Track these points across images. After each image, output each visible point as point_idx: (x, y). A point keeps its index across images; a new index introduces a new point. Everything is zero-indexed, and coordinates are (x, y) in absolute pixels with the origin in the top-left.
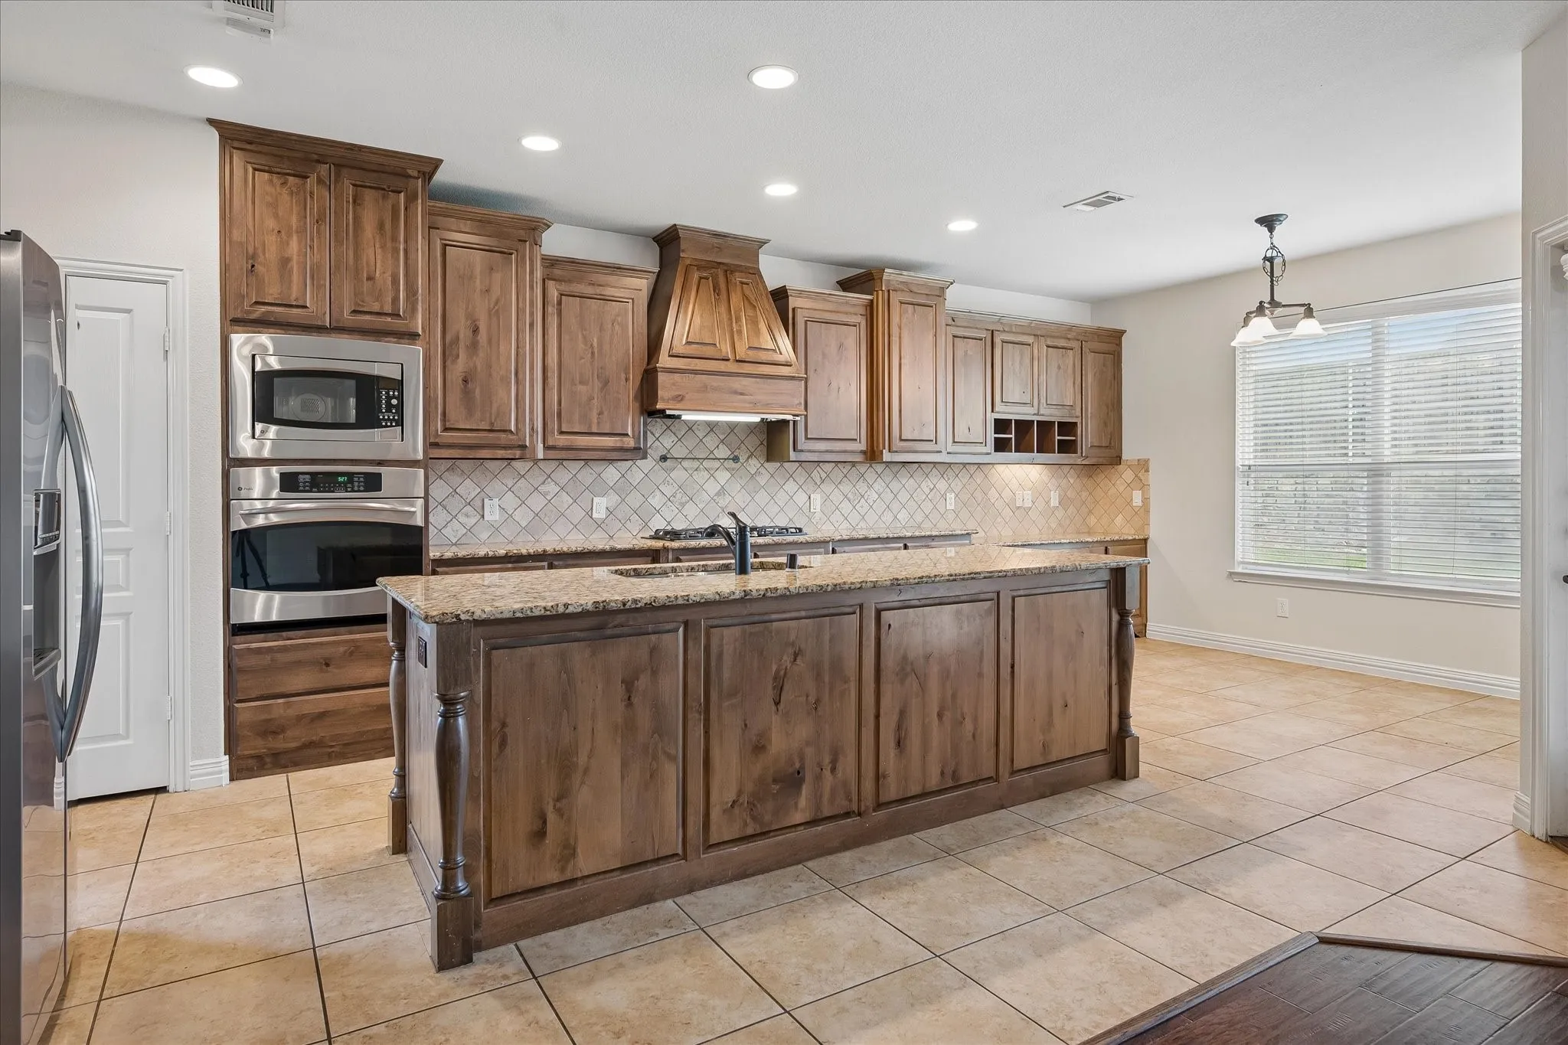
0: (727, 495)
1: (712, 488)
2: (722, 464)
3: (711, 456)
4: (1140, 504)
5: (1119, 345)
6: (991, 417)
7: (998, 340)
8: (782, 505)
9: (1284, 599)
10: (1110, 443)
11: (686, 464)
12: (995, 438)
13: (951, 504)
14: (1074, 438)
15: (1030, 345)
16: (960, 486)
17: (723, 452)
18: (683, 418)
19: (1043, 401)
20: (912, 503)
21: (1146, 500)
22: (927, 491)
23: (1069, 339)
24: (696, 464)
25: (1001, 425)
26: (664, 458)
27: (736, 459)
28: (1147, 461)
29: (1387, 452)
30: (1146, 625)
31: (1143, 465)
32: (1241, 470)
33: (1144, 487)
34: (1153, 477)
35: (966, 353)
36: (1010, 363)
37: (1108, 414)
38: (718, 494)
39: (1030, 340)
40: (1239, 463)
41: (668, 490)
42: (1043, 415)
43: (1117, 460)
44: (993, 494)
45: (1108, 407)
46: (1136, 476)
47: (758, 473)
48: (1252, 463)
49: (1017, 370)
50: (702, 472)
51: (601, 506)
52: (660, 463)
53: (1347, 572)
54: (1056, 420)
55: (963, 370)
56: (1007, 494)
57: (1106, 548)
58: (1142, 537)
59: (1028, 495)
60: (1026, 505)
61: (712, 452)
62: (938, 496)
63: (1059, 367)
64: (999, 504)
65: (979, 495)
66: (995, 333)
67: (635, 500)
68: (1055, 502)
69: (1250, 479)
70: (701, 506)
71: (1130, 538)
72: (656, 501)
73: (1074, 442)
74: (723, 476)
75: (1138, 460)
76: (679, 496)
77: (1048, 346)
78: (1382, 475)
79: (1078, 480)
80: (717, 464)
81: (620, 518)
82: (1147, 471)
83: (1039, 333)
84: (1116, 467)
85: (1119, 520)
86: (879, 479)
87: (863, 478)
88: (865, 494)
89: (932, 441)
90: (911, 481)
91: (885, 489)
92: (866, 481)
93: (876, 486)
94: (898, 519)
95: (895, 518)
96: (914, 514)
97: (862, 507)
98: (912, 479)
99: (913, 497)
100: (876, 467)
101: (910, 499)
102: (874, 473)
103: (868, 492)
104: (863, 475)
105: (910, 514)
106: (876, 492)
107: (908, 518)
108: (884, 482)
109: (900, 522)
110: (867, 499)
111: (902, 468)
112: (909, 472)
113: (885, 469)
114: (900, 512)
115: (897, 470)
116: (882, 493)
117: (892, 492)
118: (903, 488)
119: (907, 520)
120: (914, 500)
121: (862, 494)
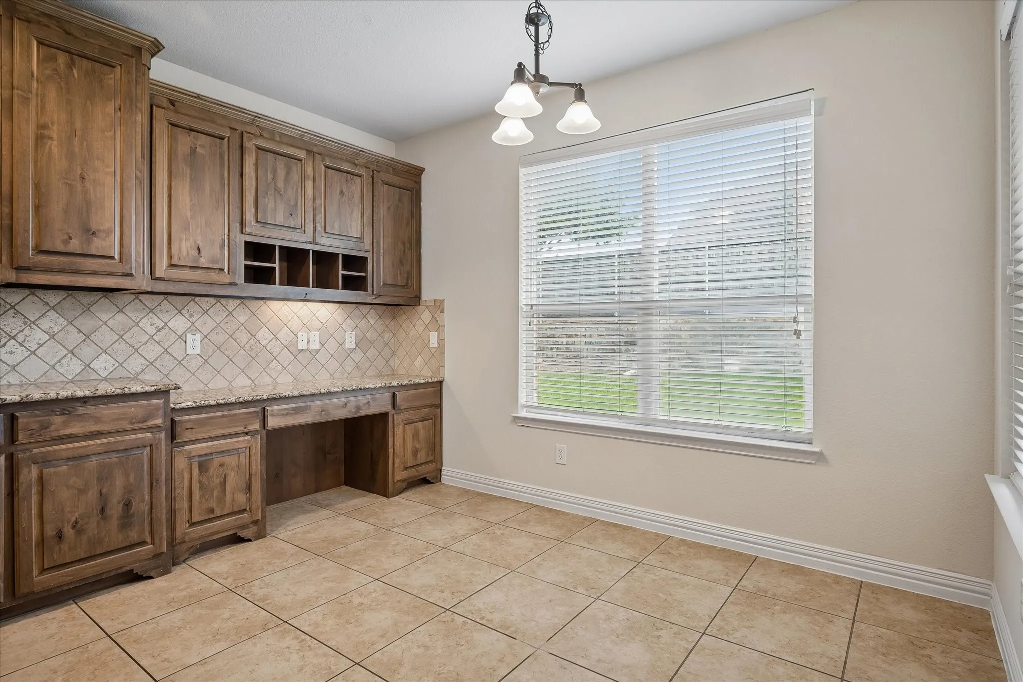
4: (436, 345)
5: (419, 183)
6: (240, 240)
7: (250, 144)
9: (563, 443)
10: (407, 283)
12: (246, 265)
13: (193, 347)
14: (364, 274)
15: (301, 160)
16: (211, 324)
19: (320, 228)
20: (121, 347)
21: (441, 341)
22: (151, 330)
23: (356, 165)
25: (255, 250)
28: (442, 301)
29: (656, 290)
30: (441, 470)
31: (439, 306)
32: (524, 310)
33: (440, 328)
34: (447, 319)
35: (193, 151)
36: (270, 176)
37: (404, 251)
39: (302, 154)
40: (523, 302)
42: (320, 244)
43: (415, 300)
44: (264, 335)
45: (404, 244)
46: (433, 317)
48: (534, 302)
49: (281, 184)
53: (620, 417)
54: (341, 252)
55: (188, 172)
56: (285, 335)
57: (394, 393)
58: (436, 380)
59: (315, 337)
60: (312, 348)
62: (173, 337)
63: (342, 192)
64: (274, 347)
65: (243, 336)
66: (246, 135)
68: (350, 343)
69: (532, 319)
71: (422, 381)
73: (365, 278)
75: (435, 301)
77: (327, 167)
78: (651, 314)
79: (380, 321)
82: (442, 311)
83: (315, 149)
84: (416, 308)
85: (419, 362)
86: (51, 313)
87: (12, 311)
88: (17, 334)
89: (113, 258)
90: (120, 317)
91: (65, 327)
92: (23, 315)
93: (45, 323)
94: (93, 369)
95: (87, 368)
96: (125, 361)
97: (11, 353)
98: (121, 314)
99: (123, 339)
100: (44, 297)
101: (117, 340)
102: (40, 304)
103: (26, 332)
104: (13, 307)
105: (117, 362)
106: (45, 332)
107: (114, 367)
108: (63, 317)
109: (98, 372)
110: (24, 341)
111: (101, 298)
112: (116, 305)
113: (64, 299)
114: (97, 359)
115: (90, 301)
116: (58, 332)
117: (80, 331)
118: (104, 326)
119: (111, 369)
120: (127, 343)
121: (11, 334)
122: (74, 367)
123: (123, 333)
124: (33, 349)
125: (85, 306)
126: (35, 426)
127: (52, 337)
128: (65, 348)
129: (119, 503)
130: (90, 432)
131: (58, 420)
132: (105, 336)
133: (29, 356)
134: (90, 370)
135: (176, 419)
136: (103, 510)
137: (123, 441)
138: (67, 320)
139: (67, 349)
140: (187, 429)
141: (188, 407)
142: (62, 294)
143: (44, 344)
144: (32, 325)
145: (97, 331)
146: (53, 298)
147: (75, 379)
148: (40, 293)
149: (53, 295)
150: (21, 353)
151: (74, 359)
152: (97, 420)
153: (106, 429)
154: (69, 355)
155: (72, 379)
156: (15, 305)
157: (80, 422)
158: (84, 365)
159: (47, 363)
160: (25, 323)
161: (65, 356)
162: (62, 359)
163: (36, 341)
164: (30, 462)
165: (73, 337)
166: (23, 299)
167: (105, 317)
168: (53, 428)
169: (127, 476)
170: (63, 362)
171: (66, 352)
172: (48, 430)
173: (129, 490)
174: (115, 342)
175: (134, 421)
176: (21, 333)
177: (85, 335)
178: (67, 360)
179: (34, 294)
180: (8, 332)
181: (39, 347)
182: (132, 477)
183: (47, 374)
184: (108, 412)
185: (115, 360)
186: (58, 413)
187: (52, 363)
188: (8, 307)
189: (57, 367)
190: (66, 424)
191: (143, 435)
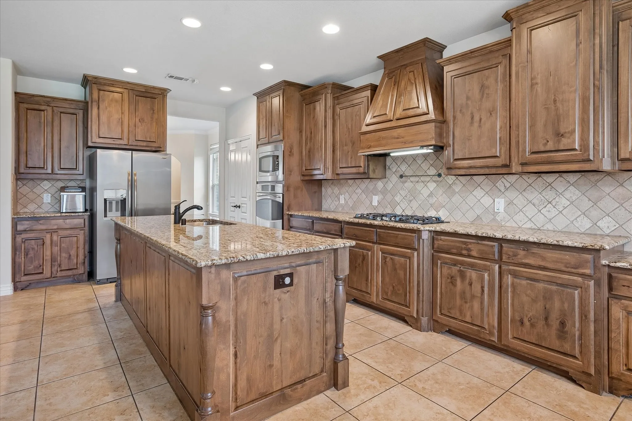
0: (434, 197)
1: (425, 192)
2: (431, 178)
3: (426, 174)
8: (472, 205)
11: (412, 179)
17: (432, 171)
18: (392, 154)
20: (621, 212)
24: (417, 179)
26: (401, 176)
27: (439, 175)
38: (429, 196)
41: (403, 193)
47: (454, 183)
50: (420, 183)
51: (375, 200)
52: (400, 179)
61: (426, 172)
67: (389, 197)
70: (420, 203)
72: (398, 198)
74: (432, 186)
76: (408, 196)
80: (428, 179)
81: (383, 206)
86: (572, 188)
87: (550, 187)
88: (552, 201)
89: (575, 150)
90: (620, 190)
91: (580, 196)
92: (555, 189)
93: (568, 194)
94: (599, 227)
95: (595, 226)
96: (624, 223)
97: (549, 211)
98: (620, 187)
99: (623, 206)
100: (567, 177)
101: (618, 207)
102: (565, 182)
103: (557, 200)
104: (550, 185)
105: (618, 224)
106: (567, 200)
107: (616, 227)
108: (578, 190)
109: (603, 229)
110: (556, 205)
111: (605, 177)
112: (617, 181)
113: (579, 178)
114: (602, 220)
115: (597, 178)
116: (575, 200)
117: (590, 200)
118: (608, 197)
119: (613, 229)
120: (626, 209)
121: (549, 201)
122: (585, 224)
123: (623, 202)
124: (560, 210)
125: (593, 182)
126: (511, 254)
127: (572, 203)
128: (580, 211)
129: (557, 319)
130: (539, 265)
131: (522, 253)
132: (608, 204)
133: (558, 214)
134: (597, 227)
135: (613, 275)
136: (546, 319)
137: (560, 278)
138: (581, 192)
139: (581, 212)
140: (624, 286)
141: (623, 267)
142: (578, 175)
143: (567, 207)
144: (560, 195)
145: (602, 200)
146: (572, 178)
147: (586, 232)
148: (564, 175)
149: (572, 176)
150: (554, 212)
151: (586, 218)
152: (544, 259)
153: (548, 266)
154: (582, 216)
155: (584, 232)
156: (551, 183)
157: (534, 257)
158: (592, 223)
159: (568, 219)
160: (556, 194)
161: (580, 216)
162: (578, 217)
163: (562, 205)
164: (508, 273)
165: (586, 204)
166: (555, 180)
167: (607, 190)
168: (519, 256)
169: (563, 303)
170: (578, 219)
171: (580, 213)
172: (517, 257)
173: (563, 313)
174: (616, 208)
175: (568, 265)
176: (554, 200)
177: (593, 202)
178: (580, 219)
179: (561, 176)
180: (548, 199)
181: (564, 209)
182: (566, 305)
183: (568, 226)
184: (551, 255)
185: (616, 222)
186: (522, 249)
187: (571, 220)
188: (548, 184)
189: (574, 222)
190: (525, 257)
191: (575, 278)
